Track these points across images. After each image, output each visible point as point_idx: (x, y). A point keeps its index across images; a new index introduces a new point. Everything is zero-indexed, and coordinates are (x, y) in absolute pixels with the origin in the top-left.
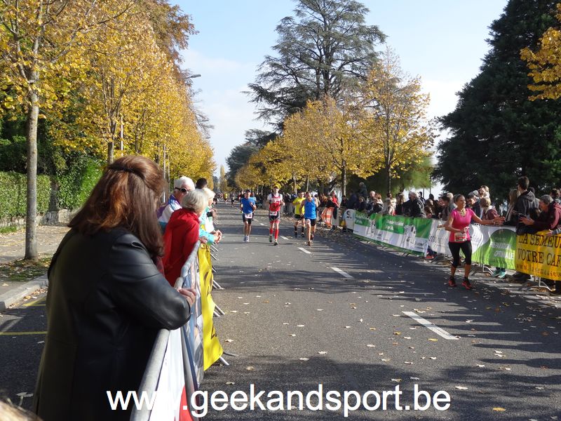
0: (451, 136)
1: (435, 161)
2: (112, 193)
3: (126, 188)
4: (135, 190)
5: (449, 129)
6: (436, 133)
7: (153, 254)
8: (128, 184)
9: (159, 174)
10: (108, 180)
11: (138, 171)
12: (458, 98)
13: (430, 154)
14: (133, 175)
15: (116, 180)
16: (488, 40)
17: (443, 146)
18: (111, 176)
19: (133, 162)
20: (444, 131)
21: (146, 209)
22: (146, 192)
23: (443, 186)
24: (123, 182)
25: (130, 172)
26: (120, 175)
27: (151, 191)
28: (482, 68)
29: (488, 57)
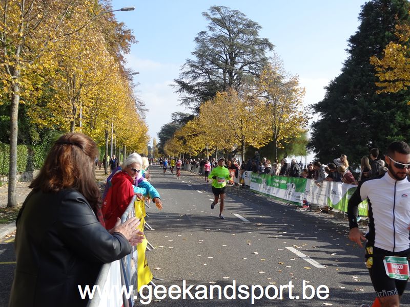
0: (320, 118)
1: (309, 136)
2: (61, 161)
4: (77, 157)
5: (319, 113)
6: (310, 116)
8: (71, 154)
9: (92, 144)
11: (78, 144)
12: (326, 91)
13: (306, 131)
14: (74, 146)
16: (347, 50)
17: (315, 125)
19: (73, 137)
20: (315, 115)
22: (85, 157)
23: (315, 154)
24: (67, 153)
25: (72, 145)
27: (88, 157)
28: (343, 70)
29: (347, 62)
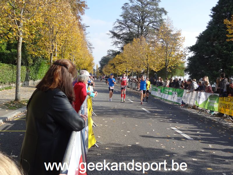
0: (193, 55)
1: (186, 65)
2: (54, 74)
3: (60, 72)
4: (64, 73)
5: (192, 52)
6: (187, 53)
7: (71, 100)
8: (61, 71)
9: (74, 67)
10: (53, 68)
11: (65, 65)
12: (197, 39)
13: (184, 62)
14: (63, 67)
15: (56, 69)
16: (210, 15)
17: (190, 59)
18: (54, 67)
19: (63, 62)
20: (190, 53)
21: (68, 81)
22: (69, 74)
23: (189, 76)
24: (59, 70)
25: (62, 66)
26: (58, 67)
27: (71, 74)
28: (207, 27)
29: (210, 22)
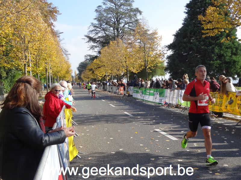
0: (172, 53)
1: (165, 64)
2: (18, 92)
3: (24, 90)
4: (28, 90)
5: (171, 50)
6: (165, 52)
8: (24, 88)
9: (37, 82)
10: (16, 86)
11: (29, 82)
12: (174, 37)
13: (163, 61)
14: (26, 83)
15: (19, 86)
16: (185, 12)
17: (169, 57)
18: (17, 85)
19: (26, 78)
20: (168, 51)
22: (33, 90)
23: (170, 74)
24: (22, 87)
25: (25, 83)
26: (21, 84)
27: (35, 90)
28: (183, 24)
29: (185, 19)
